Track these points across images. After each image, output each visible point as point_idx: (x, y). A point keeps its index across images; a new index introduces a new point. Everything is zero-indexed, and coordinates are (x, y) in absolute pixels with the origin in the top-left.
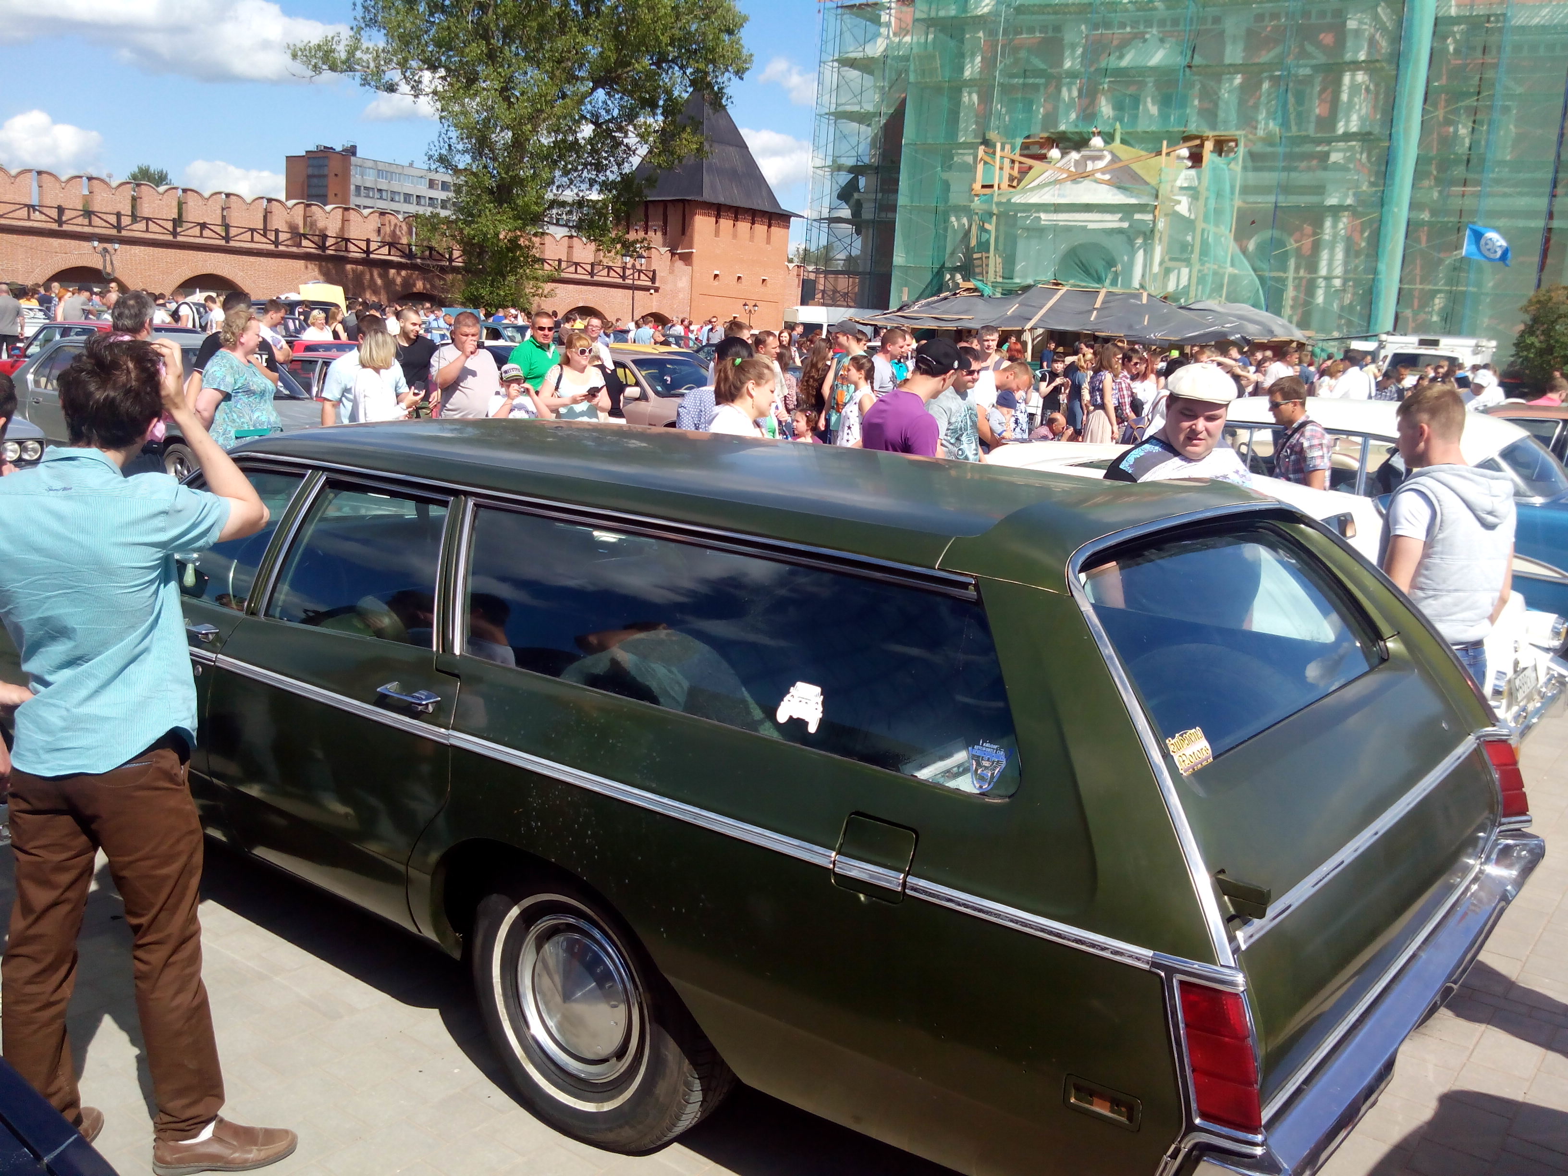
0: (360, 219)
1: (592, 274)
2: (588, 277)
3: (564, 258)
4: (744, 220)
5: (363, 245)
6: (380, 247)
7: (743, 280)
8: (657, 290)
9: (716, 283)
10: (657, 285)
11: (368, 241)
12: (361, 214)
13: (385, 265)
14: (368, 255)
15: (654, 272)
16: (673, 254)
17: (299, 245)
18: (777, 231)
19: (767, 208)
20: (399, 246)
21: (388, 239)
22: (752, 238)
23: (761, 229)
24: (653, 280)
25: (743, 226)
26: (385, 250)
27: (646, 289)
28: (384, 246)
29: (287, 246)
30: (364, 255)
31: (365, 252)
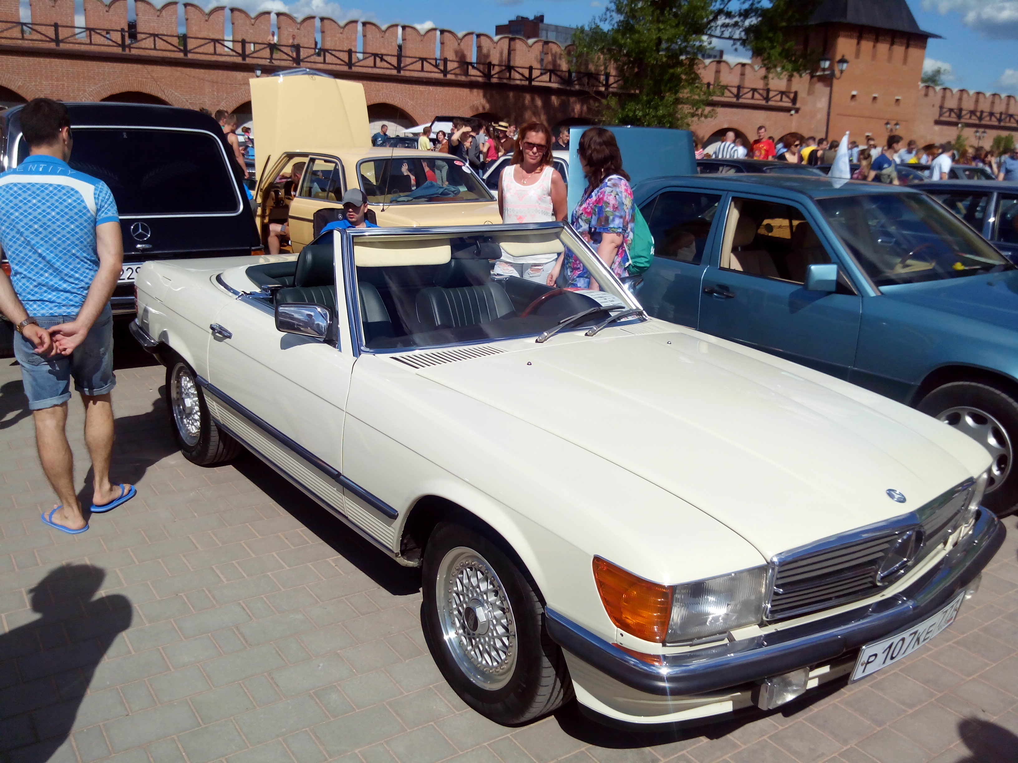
0: (525, 48)
1: (738, 96)
2: (734, 100)
3: (712, 82)
4: (883, 41)
5: (526, 73)
6: (542, 74)
7: (879, 101)
8: (797, 111)
9: (853, 103)
10: (798, 106)
11: (531, 69)
12: (526, 44)
13: (545, 92)
14: (530, 83)
15: (796, 93)
16: (812, 77)
17: (466, 74)
18: (914, 52)
19: (904, 27)
20: (559, 73)
21: (550, 67)
22: (890, 59)
23: (899, 50)
24: (794, 101)
25: (883, 47)
26: (546, 77)
27: (788, 110)
28: (545, 73)
29: (456, 74)
30: (527, 83)
31: (527, 79)
